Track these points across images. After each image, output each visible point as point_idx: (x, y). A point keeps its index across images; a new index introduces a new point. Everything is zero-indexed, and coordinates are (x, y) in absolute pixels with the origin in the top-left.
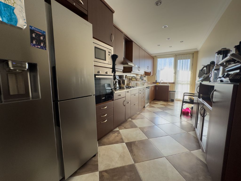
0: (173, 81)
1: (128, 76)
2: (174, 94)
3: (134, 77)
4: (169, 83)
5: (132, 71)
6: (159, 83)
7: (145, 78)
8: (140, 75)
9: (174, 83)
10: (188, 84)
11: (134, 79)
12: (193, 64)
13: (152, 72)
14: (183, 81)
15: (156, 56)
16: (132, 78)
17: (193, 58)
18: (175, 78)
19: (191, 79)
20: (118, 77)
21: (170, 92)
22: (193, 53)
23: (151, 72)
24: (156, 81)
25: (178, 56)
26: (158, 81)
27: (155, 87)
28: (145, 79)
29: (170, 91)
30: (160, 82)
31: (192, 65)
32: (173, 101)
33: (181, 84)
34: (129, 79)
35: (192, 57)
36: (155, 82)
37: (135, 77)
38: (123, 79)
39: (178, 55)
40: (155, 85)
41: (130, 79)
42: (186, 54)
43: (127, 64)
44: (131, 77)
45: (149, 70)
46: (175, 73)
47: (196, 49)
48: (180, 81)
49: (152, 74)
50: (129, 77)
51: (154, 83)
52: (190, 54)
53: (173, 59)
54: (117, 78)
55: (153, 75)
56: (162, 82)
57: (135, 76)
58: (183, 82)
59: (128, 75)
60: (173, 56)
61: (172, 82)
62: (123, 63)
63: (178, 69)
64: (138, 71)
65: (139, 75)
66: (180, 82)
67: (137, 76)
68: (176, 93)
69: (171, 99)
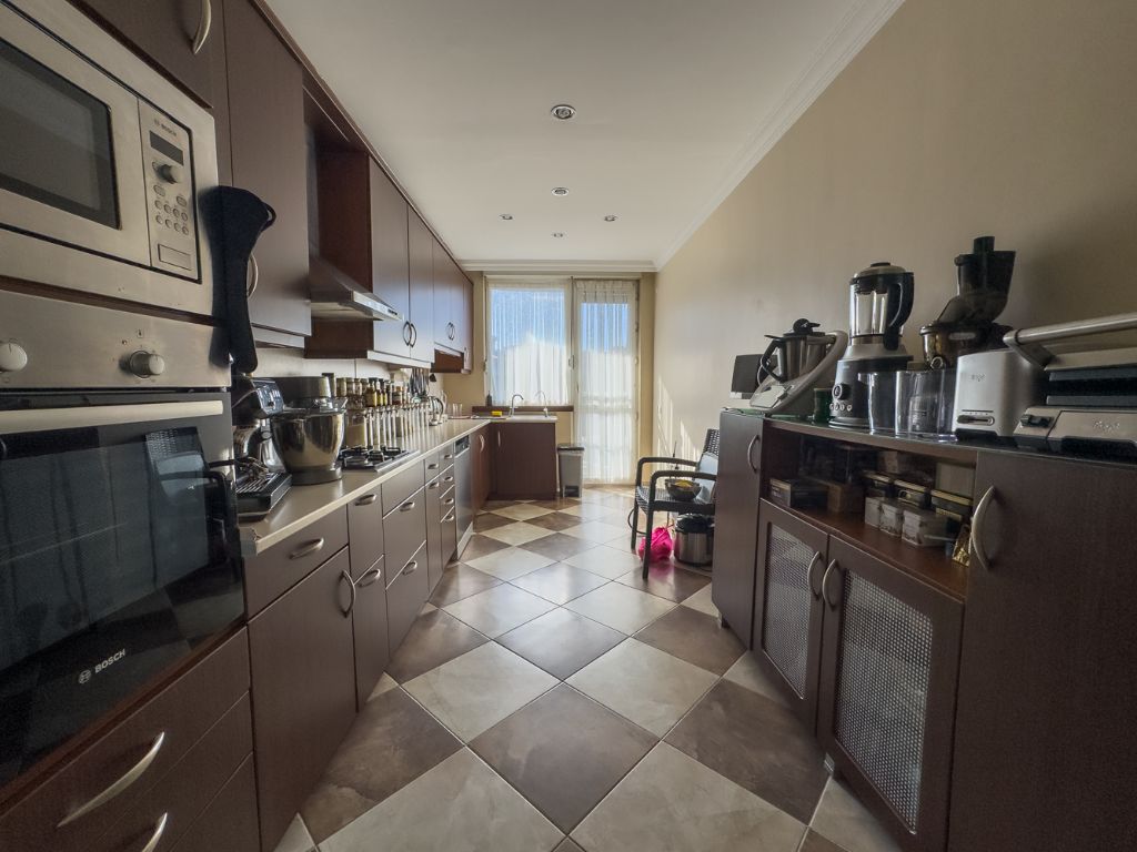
0: (565, 402)
1: (340, 380)
2: (579, 459)
3: (378, 383)
4: (553, 410)
5: (372, 348)
6: (505, 410)
7: (431, 383)
8: (409, 372)
9: (570, 409)
10: (624, 411)
11: (383, 399)
12: (638, 324)
13: (467, 357)
14: (606, 400)
15: (481, 272)
16: (370, 391)
17: (638, 299)
18: (576, 386)
19: (637, 390)
20: (277, 393)
21: (563, 453)
22: (638, 281)
23: (462, 354)
24: (489, 398)
25: (580, 285)
26: (498, 401)
27: (491, 430)
28: (433, 389)
29: (559, 449)
30: (508, 404)
31: (637, 330)
32: (573, 493)
33: (600, 413)
34: (353, 398)
35: (635, 296)
36: (484, 404)
37: (381, 381)
38: (317, 408)
39: (581, 282)
40: (489, 421)
41: (357, 397)
42: (613, 280)
43: (346, 298)
44: (363, 381)
45: (456, 345)
46: (574, 362)
47: (651, 263)
48: (596, 399)
49: (467, 365)
50: (349, 381)
51: (478, 411)
52: (626, 280)
53: (558, 298)
54: (270, 401)
55: (470, 372)
56: (518, 402)
57: (384, 375)
58: (608, 404)
59: (343, 369)
60: (561, 283)
61: (563, 404)
62: (305, 288)
63: (584, 346)
64: (406, 350)
65: (405, 370)
66: (596, 403)
67: (392, 376)
68: (585, 454)
69: (567, 487)
